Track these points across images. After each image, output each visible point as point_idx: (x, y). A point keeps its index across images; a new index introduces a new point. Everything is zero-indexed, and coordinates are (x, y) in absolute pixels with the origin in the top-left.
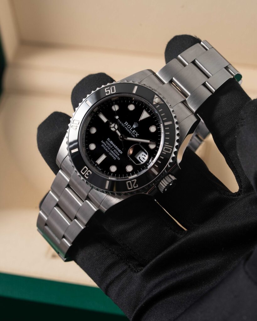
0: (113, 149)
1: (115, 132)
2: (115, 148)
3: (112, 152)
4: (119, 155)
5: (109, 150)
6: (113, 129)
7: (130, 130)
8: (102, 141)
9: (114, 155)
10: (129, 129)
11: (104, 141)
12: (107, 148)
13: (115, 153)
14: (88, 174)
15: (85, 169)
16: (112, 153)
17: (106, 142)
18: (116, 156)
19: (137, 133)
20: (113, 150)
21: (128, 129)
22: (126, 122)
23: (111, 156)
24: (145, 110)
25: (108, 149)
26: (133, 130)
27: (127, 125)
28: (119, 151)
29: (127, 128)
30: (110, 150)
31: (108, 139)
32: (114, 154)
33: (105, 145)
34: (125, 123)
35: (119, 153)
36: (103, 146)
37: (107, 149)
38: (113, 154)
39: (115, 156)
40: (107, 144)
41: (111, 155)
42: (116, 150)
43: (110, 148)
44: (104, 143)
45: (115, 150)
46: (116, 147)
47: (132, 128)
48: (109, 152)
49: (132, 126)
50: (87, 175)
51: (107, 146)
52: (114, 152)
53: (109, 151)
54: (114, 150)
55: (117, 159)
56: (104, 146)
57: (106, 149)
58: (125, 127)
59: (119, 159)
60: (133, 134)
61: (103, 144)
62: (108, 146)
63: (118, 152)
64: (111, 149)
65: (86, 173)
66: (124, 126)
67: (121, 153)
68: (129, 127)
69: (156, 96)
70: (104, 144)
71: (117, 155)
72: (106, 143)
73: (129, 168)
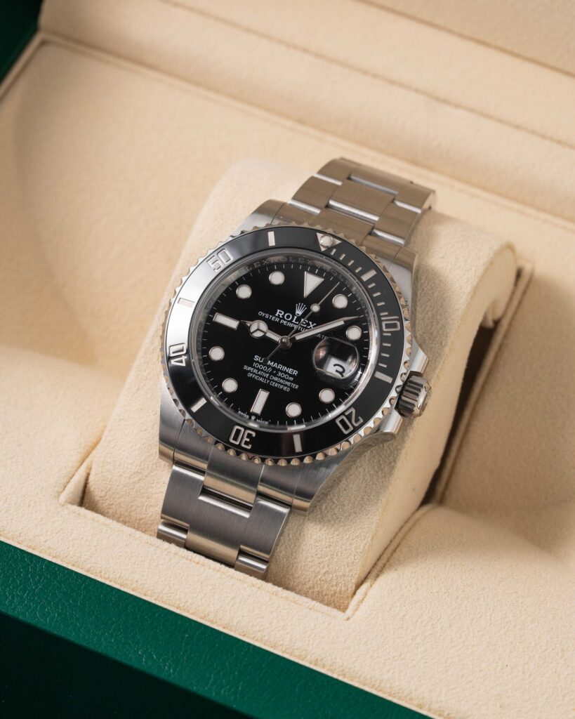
0: (275, 372)
1: (264, 338)
2: (278, 370)
3: (276, 379)
4: (292, 379)
5: (267, 379)
6: (258, 335)
7: (294, 321)
8: (245, 367)
9: (282, 384)
10: (291, 321)
11: (248, 366)
12: (261, 376)
13: (284, 379)
14: (248, 440)
15: (238, 431)
16: (276, 382)
17: (255, 364)
18: (288, 384)
19: (311, 323)
20: (275, 375)
21: (288, 321)
22: (279, 311)
23: (277, 389)
24: (307, 271)
25: (265, 378)
26: (299, 319)
27: (283, 316)
28: (290, 371)
29: (285, 322)
30: (269, 377)
31: (257, 358)
32: (282, 381)
33: (255, 371)
34: (278, 313)
35: (290, 375)
36: (250, 375)
37: (263, 377)
38: (279, 383)
39: (286, 385)
40: (258, 369)
41: (276, 385)
42: (282, 372)
43: (268, 373)
44: (249, 368)
45: (280, 374)
46: (280, 367)
47: (296, 317)
48: (269, 383)
49: (294, 314)
50: (246, 443)
51: (259, 373)
52: (279, 377)
53: (269, 379)
54: (277, 373)
55: (291, 388)
56: (254, 373)
57: (261, 379)
58: (280, 321)
59: (297, 387)
60: (303, 327)
61: (250, 371)
62: (262, 370)
63: (288, 373)
64: (271, 373)
65: (242, 438)
66: (277, 320)
67: (296, 373)
68: (288, 317)
69: (319, 235)
70: (252, 372)
71: (288, 381)
72: (254, 367)
73: (327, 396)
